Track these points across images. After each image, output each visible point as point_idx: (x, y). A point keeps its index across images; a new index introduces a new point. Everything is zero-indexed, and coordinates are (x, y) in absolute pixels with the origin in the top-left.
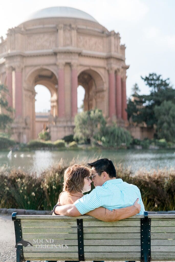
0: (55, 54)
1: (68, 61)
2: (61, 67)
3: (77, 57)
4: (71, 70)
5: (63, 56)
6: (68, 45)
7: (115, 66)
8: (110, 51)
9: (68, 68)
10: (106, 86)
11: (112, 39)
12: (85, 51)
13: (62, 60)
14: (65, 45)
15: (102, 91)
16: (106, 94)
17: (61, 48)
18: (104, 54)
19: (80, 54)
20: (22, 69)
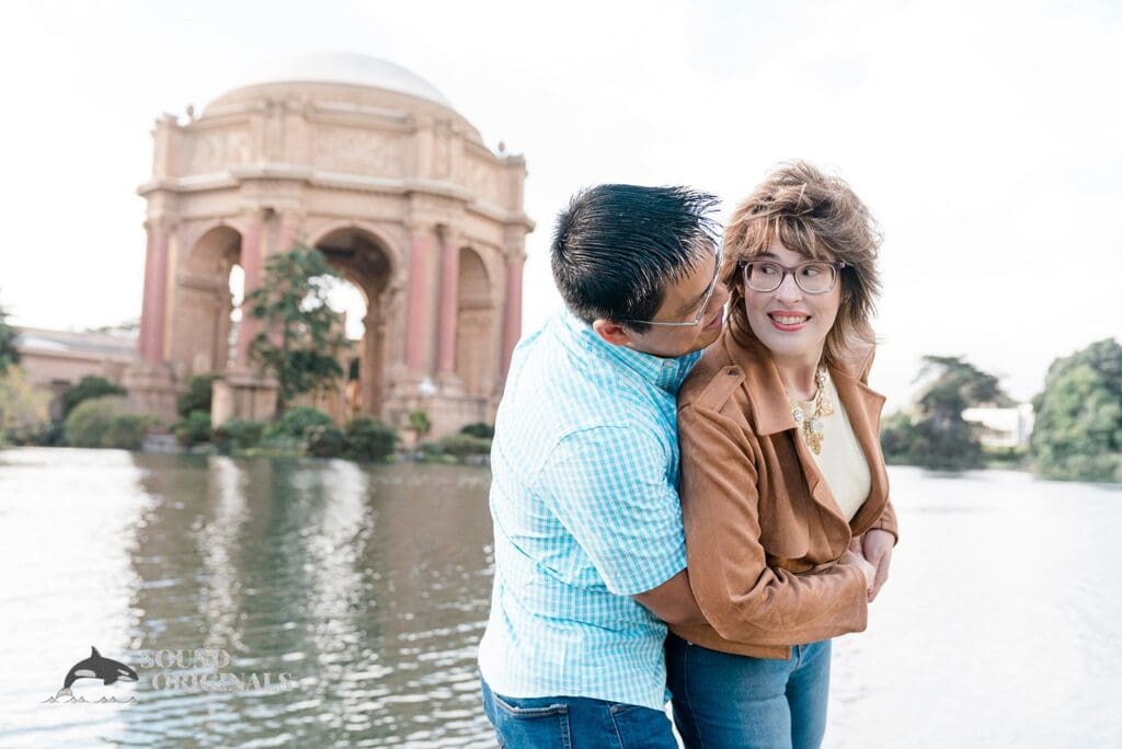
0: (408, 195)
1: (443, 219)
4: (443, 244)
5: (429, 205)
6: (441, 176)
10: (496, 296)
13: (425, 215)
14: (436, 176)
15: (487, 306)
16: (496, 317)
17: (424, 181)
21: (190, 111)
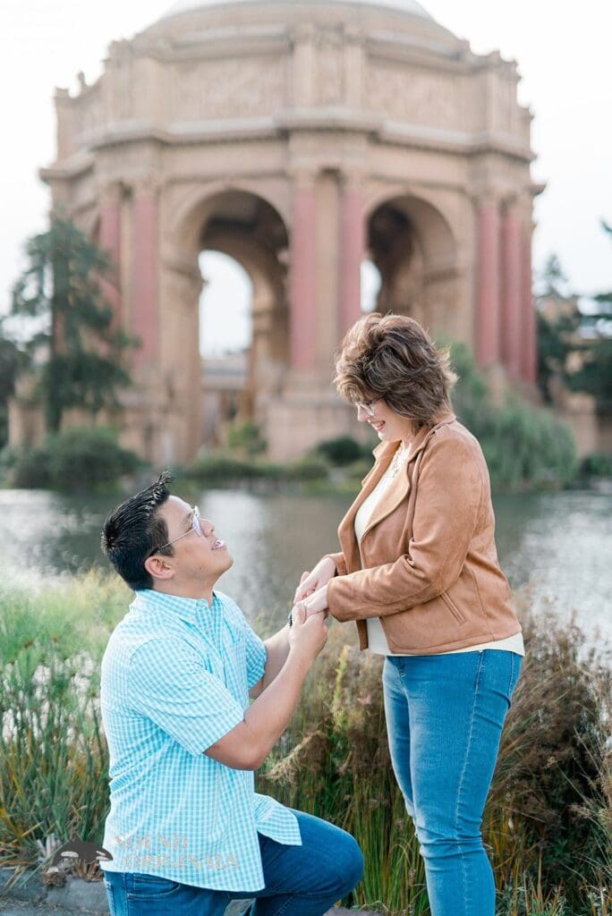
0: (283, 134)
1: (332, 160)
2: (305, 184)
3: (361, 145)
4: (342, 194)
6: (330, 102)
7: (501, 180)
8: (484, 126)
9: (329, 188)
10: (465, 258)
11: (493, 80)
12: (395, 127)
13: (307, 158)
14: (321, 102)
15: (450, 275)
16: (465, 287)
17: (305, 112)
18: (460, 138)
19: (375, 137)
20: (158, 192)
21: (81, 76)
